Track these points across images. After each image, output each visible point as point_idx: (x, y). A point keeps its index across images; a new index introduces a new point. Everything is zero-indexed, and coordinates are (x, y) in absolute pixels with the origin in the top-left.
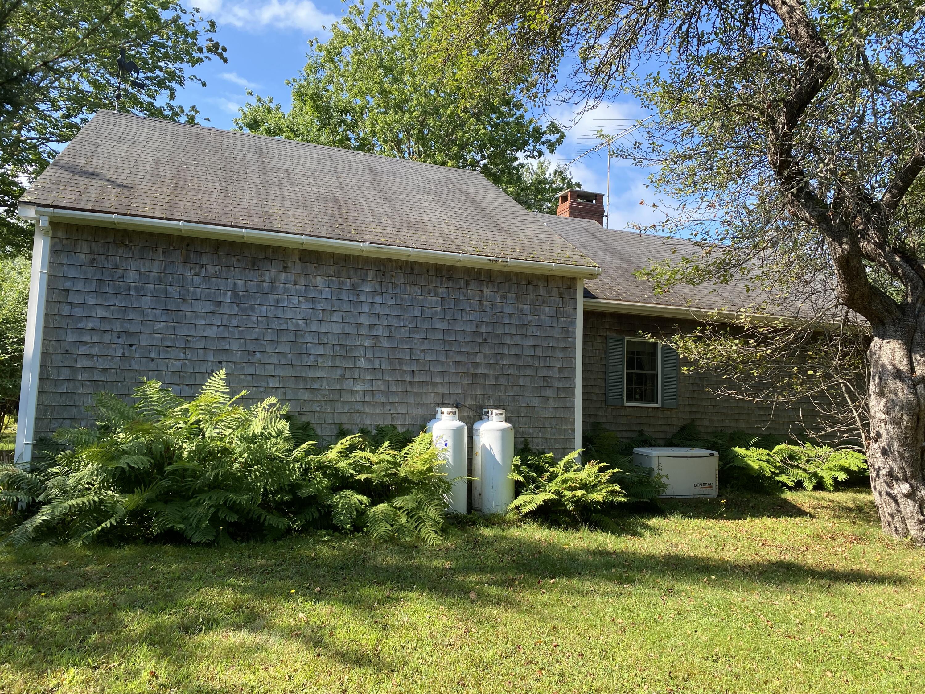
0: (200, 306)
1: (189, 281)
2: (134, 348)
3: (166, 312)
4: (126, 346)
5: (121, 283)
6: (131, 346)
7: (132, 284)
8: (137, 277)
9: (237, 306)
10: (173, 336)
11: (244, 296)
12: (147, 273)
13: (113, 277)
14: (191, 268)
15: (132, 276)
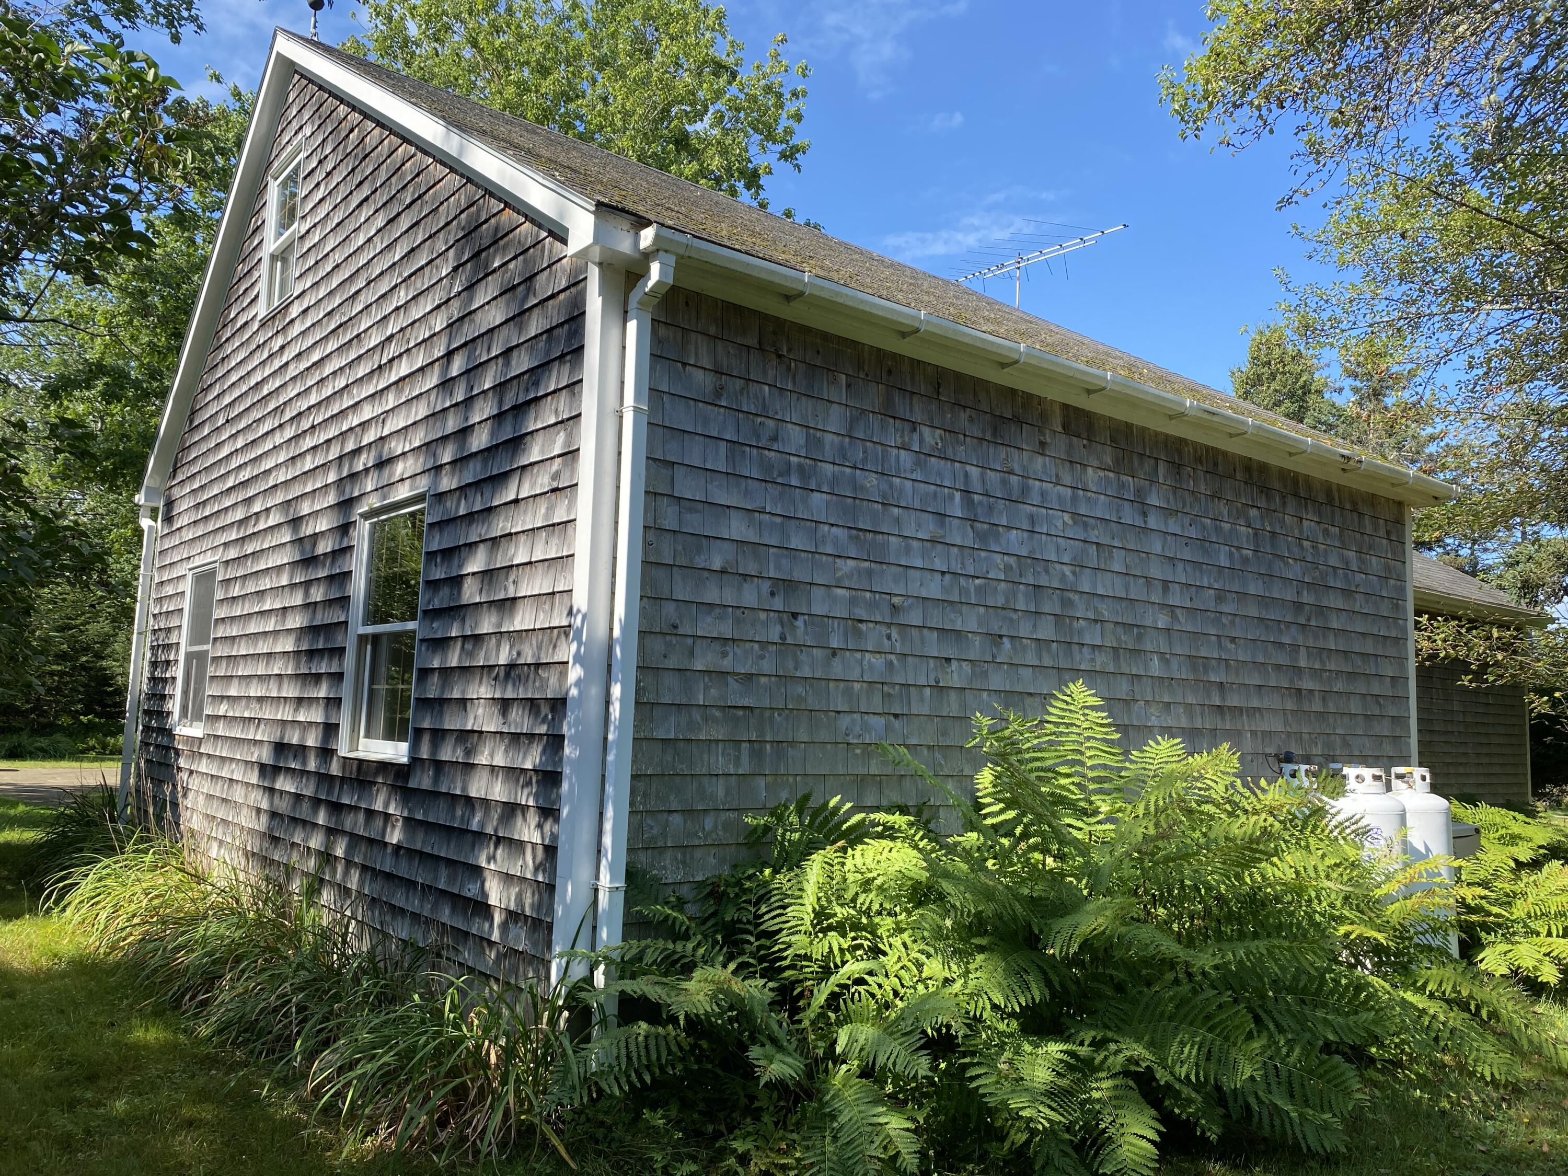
0: (913, 524)
1: (893, 459)
2: (800, 623)
3: (854, 532)
4: (785, 616)
5: (772, 454)
6: (795, 615)
7: (794, 459)
8: (802, 441)
9: (972, 527)
10: (868, 595)
11: (980, 503)
12: (819, 434)
13: (758, 438)
14: (896, 430)
15: (795, 438)
